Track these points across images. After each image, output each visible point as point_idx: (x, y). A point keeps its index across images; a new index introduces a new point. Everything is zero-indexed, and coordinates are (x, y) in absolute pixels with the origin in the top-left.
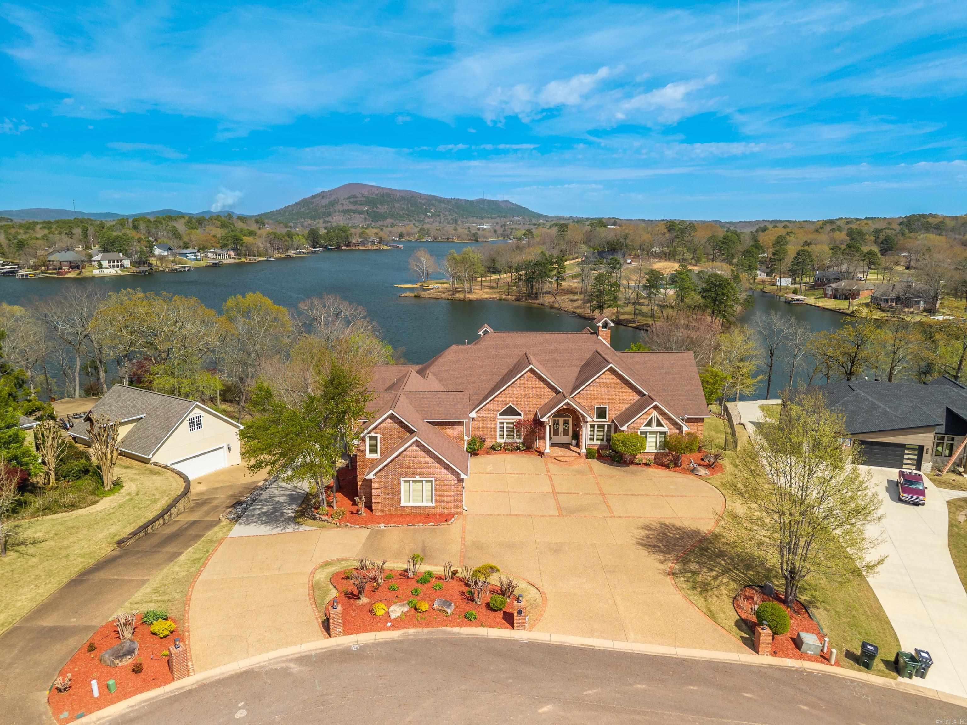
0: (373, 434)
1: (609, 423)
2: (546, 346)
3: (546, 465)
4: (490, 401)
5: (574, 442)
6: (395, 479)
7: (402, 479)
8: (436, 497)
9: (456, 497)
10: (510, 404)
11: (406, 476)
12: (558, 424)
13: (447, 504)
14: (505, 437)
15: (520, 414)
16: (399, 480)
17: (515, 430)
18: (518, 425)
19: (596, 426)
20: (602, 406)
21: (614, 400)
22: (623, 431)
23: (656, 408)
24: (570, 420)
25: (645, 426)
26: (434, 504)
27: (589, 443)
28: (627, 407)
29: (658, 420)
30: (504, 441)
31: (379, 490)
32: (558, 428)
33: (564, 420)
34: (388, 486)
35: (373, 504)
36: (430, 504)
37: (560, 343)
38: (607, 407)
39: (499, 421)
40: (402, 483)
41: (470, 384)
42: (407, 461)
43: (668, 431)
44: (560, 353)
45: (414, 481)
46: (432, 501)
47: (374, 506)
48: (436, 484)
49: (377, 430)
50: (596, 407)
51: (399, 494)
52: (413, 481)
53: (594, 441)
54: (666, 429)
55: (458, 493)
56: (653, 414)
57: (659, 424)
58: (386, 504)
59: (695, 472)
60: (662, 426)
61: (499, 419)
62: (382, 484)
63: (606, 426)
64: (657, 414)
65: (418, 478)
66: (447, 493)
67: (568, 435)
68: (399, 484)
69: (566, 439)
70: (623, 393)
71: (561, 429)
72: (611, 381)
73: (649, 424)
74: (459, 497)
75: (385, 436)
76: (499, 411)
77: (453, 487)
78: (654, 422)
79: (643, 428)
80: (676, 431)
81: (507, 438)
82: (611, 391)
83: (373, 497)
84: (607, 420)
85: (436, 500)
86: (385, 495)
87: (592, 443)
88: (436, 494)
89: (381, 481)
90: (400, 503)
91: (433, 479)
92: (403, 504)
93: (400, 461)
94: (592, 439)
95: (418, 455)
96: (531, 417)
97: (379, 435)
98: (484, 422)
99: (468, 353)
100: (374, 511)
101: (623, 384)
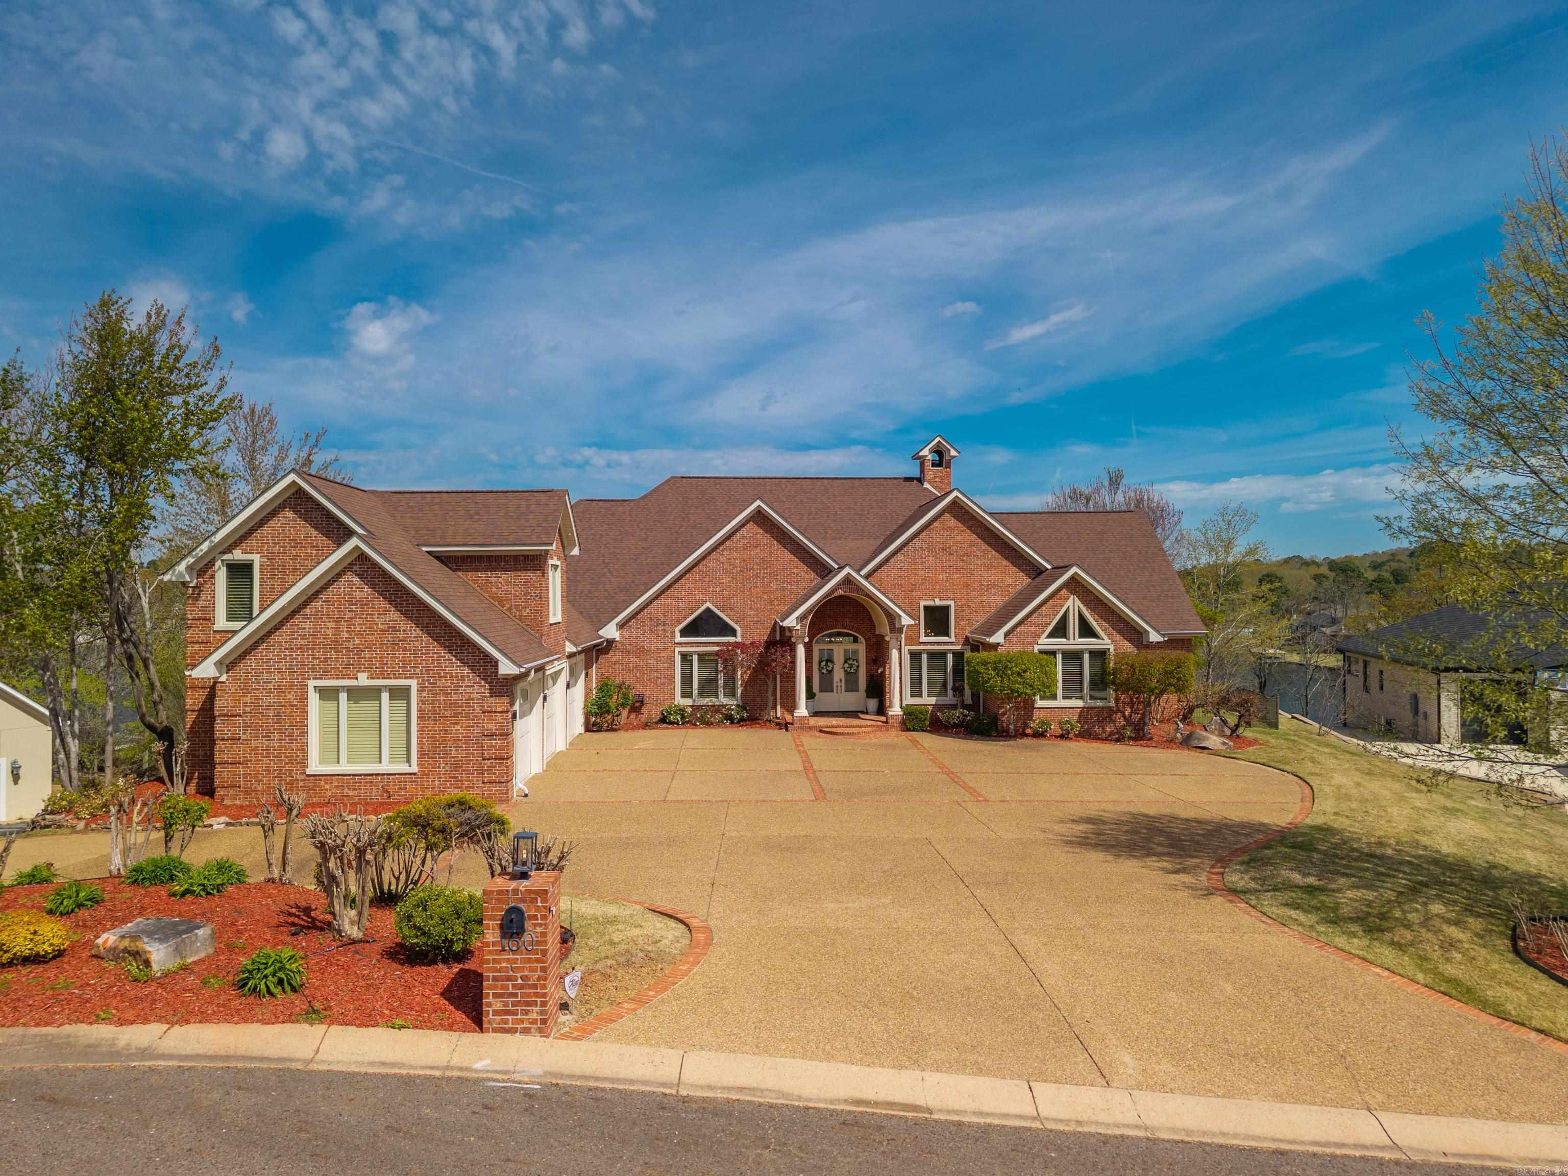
0: (238, 555)
1: (958, 647)
2: (802, 502)
3: (799, 746)
4: (657, 596)
5: (873, 704)
6: (292, 686)
7: (312, 683)
8: (420, 743)
9: (487, 743)
10: (708, 605)
11: (326, 674)
12: (830, 660)
13: (456, 766)
14: (695, 692)
15: (733, 633)
16: (304, 688)
17: (721, 676)
18: (726, 656)
19: (924, 657)
20: (938, 602)
21: (967, 586)
22: (995, 646)
23: (1075, 586)
24: (861, 648)
25: (1051, 635)
26: (415, 769)
27: (909, 700)
28: (1000, 603)
29: (1082, 620)
30: (689, 702)
31: (239, 721)
32: (831, 672)
33: (846, 651)
34: (268, 707)
35: (218, 769)
36: (403, 768)
37: (834, 496)
38: (952, 603)
39: (678, 649)
40: (313, 699)
41: (611, 573)
42: (331, 625)
43: (1112, 647)
44: (836, 514)
45: (356, 694)
46: (408, 761)
47: (221, 774)
48: (421, 701)
49: (253, 542)
50: (923, 603)
51: (304, 733)
52: (350, 691)
53: (921, 696)
54: (1106, 641)
55: (493, 727)
56: (1070, 602)
57: (1086, 630)
58: (261, 767)
59: (1195, 743)
60: (1094, 635)
61: (680, 644)
62: (248, 699)
63: (950, 657)
64: (1078, 603)
65: (363, 680)
66: (459, 729)
67: (858, 691)
68: (304, 699)
69: (851, 700)
70: (988, 567)
71: (839, 675)
72: (959, 538)
73: (1060, 630)
74: (497, 742)
75: (278, 562)
76: (679, 622)
77: (478, 710)
78: (1073, 625)
79: (1045, 642)
80: (1128, 648)
81: (701, 694)
82: (960, 564)
83: (219, 745)
84: (953, 639)
85: (422, 754)
86: (256, 738)
87: (917, 701)
88: (420, 731)
89: (246, 691)
90: (304, 763)
91: (413, 683)
92: (315, 766)
93: (308, 625)
94: (916, 691)
95: (365, 603)
96: (761, 634)
97: (256, 559)
98: (641, 651)
99: (613, 514)
100: (220, 792)
101: (985, 547)
